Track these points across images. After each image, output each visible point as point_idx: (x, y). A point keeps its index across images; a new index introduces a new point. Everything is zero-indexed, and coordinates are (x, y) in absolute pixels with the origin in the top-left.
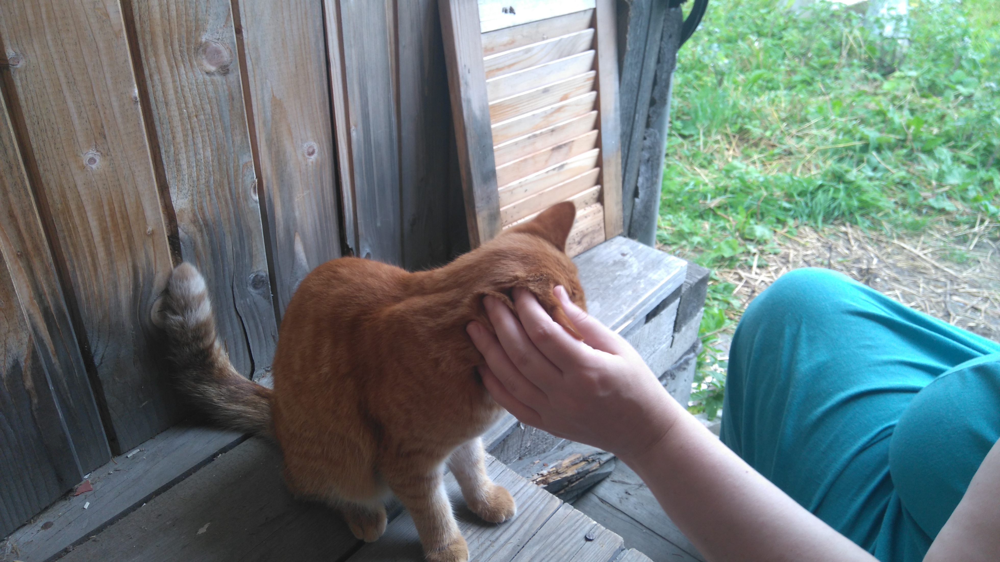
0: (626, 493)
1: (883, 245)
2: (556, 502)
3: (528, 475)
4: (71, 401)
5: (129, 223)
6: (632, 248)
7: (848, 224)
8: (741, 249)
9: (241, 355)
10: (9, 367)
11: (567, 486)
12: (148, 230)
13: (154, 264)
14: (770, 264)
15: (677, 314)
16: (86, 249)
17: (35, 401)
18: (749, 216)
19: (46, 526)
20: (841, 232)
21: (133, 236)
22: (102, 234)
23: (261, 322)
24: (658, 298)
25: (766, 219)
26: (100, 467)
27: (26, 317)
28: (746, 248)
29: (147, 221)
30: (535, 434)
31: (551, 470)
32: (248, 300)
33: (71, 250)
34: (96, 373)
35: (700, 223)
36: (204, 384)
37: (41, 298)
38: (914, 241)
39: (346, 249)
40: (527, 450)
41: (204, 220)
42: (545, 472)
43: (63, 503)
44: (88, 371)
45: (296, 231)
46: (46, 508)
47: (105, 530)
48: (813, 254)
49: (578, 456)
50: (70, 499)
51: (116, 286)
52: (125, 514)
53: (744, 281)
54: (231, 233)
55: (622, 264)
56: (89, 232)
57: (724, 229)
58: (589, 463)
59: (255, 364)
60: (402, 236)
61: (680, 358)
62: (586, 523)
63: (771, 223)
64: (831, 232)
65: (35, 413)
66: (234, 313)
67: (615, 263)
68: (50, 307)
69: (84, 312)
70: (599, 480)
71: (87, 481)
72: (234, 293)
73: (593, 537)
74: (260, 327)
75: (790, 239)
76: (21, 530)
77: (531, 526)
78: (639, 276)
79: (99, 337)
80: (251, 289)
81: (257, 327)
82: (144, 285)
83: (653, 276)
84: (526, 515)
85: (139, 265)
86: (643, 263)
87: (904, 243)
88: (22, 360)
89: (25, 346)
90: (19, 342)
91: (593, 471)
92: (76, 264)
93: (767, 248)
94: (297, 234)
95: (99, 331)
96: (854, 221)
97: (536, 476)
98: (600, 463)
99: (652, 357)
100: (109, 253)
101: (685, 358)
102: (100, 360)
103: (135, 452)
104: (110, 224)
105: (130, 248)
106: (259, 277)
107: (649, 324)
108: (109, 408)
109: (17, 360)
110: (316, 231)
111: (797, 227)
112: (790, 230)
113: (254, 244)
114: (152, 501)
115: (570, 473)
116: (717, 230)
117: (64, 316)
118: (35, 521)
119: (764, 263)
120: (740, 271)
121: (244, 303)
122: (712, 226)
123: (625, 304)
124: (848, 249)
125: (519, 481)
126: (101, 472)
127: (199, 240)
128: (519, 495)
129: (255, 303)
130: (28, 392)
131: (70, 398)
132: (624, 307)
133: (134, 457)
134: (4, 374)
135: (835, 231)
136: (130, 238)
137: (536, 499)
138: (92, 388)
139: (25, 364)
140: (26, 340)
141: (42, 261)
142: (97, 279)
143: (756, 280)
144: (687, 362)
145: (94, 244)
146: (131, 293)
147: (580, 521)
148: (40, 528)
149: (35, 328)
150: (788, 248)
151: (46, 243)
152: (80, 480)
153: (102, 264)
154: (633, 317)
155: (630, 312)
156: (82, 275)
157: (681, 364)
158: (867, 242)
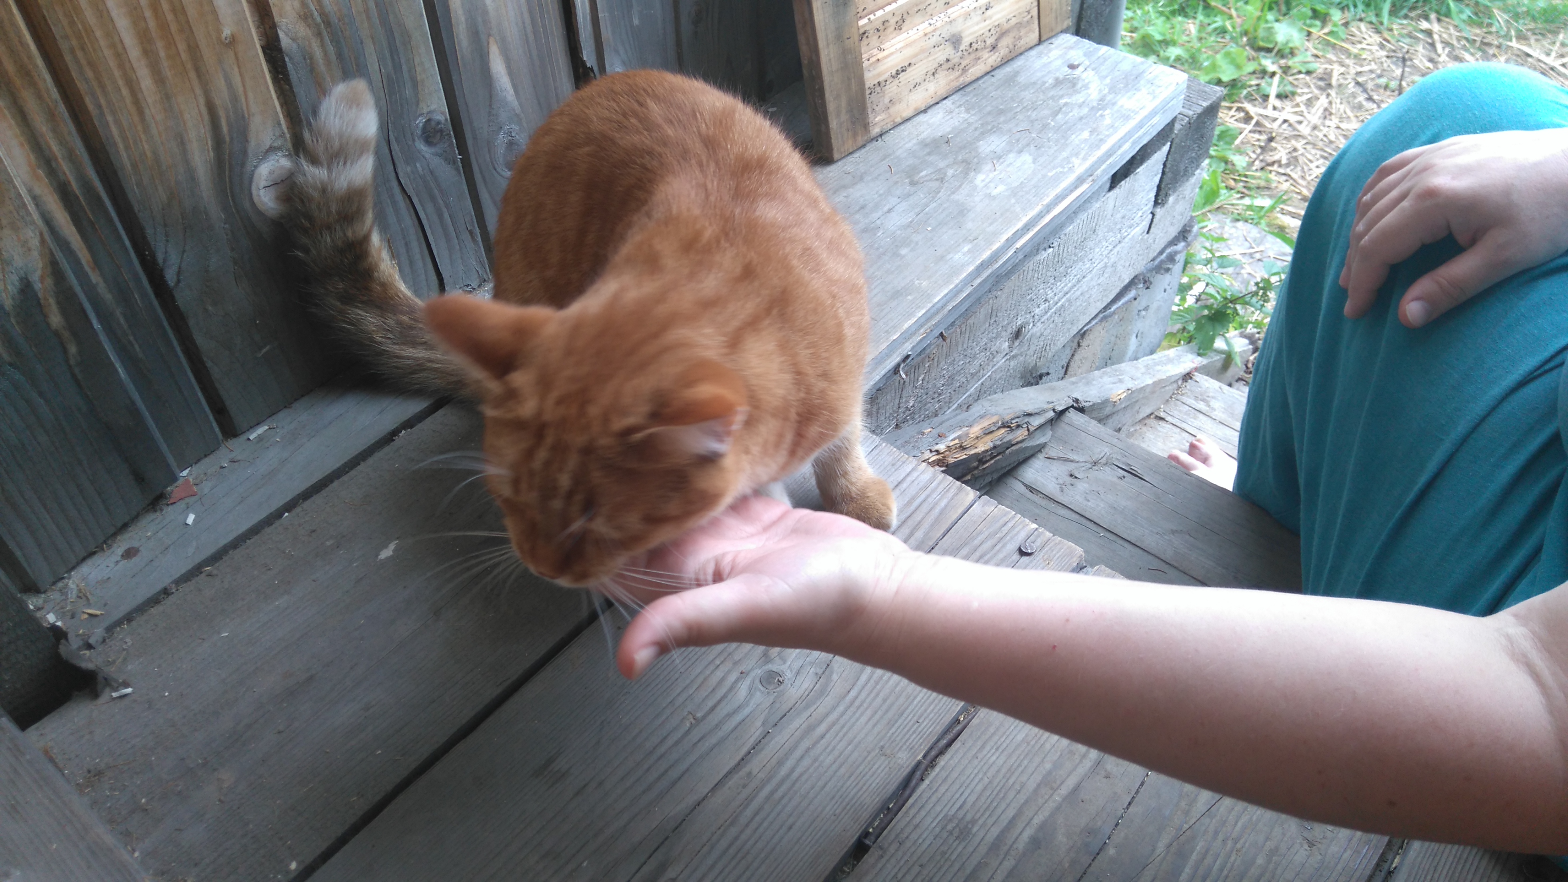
0: (1071, 475)
1: (1491, 51)
2: (967, 494)
3: (915, 453)
4: (137, 347)
5: (188, 22)
6: (1087, 55)
7: (1433, 16)
8: (1251, 67)
9: (420, 264)
10: (15, 291)
11: (976, 468)
12: (224, 35)
13: (243, 100)
14: (1299, 91)
15: (1163, 173)
16: (117, 73)
17: (73, 349)
18: (1266, 8)
19: (129, 554)
20: (1422, 31)
21: (198, 47)
22: (142, 43)
23: (447, 206)
24: (1134, 143)
25: (1294, 12)
26: (206, 456)
27: (27, 199)
28: (1260, 65)
29: (220, 17)
30: (922, 387)
31: (952, 444)
32: (418, 165)
33: (90, 74)
34: (173, 297)
35: (1180, 22)
36: (357, 307)
37: (51, 166)
38: (1545, 43)
39: (581, 70)
40: (908, 413)
41: (323, 14)
42: (942, 447)
43: (151, 516)
44: (157, 295)
45: (489, 35)
46: (125, 527)
47: (225, 558)
48: (1371, 71)
49: (994, 419)
50: (162, 510)
51: (182, 143)
52: (255, 530)
53: (1253, 122)
54: (373, 38)
55: (1069, 84)
56: (116, 38)
57: (1222, 31)
58: (1012, 430)
59: (445, 281)
60: (678, 43)
61: (1161, 252)
62: (1020, 527)
63: (1303, 17)
64: (1405, 31)
65: (77, 371)
66: (397, 190)
67: (1058, 82)
68: (69, 182)
69: (133, 192)
70: (1026, 457)
71: (187, 481)
72: (393, 153)
73: (1032, 549)
74: (446, 216)
75: (1334, 46)
76: (90, 562)
77: (926, 534)
78: (1102, 104)
79: (167, 236)
80: (421, 146)
81: (440, 216)
82: (232, 139)
83: (1126, 102)
84: (918, 517)
85: (218, 102)
86: (1108, 81)
87: (1530, 45)
88: (35, 278)
89: (35, 254)
90: (23, 246)
91: (1018, 443)
92: (103, 102)
93: (1294, 63)
94: (491, 40)
95: (165, 225)
96: (1444, 10)
97: (927, 455)
98: (1028, 430)
99: (1116, 250)
100: (160, 80)
101: (1168, 251)
102: (175, 277)
103: (261, 430)
104: (152, 24)
105: (197, 70)
106: (433, 123)
107: (1116, 191)
108: (205, 359)
109: (27, 279)
110: (526, 35)
111: (1346, 25)
112: (1335, 29)
113: (417, 60)
114: (298, 510)
115: (981, 448)
116: (1210, 34)
117: (99, 198)
118: (110, 547)
119: (1289, 88)
120: (1248, 106)
121: (412, 172)
122: (1202, 26)
123: (1077, 155)
124: (1431, 60)
125: (904, 463)
126: (207, 465)
127: (318, 53)
128: (904, 485)
129: (432, 172)
130: (56, 334)
131: (134, 342)
132: (1076, 161)
133: (260, 438)
134: (8, 304)
135: (1410, 28)
136: (193, 49)
137: (933, 491)
138: (170, 324)
139: (42, 286)
140: (35, 242)
141: (39, 97)
142: (146, 129)
143: (1275, 120)
144: (1171, 259)
145: (130, 61)
146: (212, 154)
147: (1010, 525)
148: (119, 558)
149: (48, 221)
150: (1330, 62)
151: (40, 62)
152: (174, 479)
153: (150, 101)
154: (1091, 178)
155: (1087, 171)
156: (118, 122)
157: (1162, 262)
158: (1464, 48)
